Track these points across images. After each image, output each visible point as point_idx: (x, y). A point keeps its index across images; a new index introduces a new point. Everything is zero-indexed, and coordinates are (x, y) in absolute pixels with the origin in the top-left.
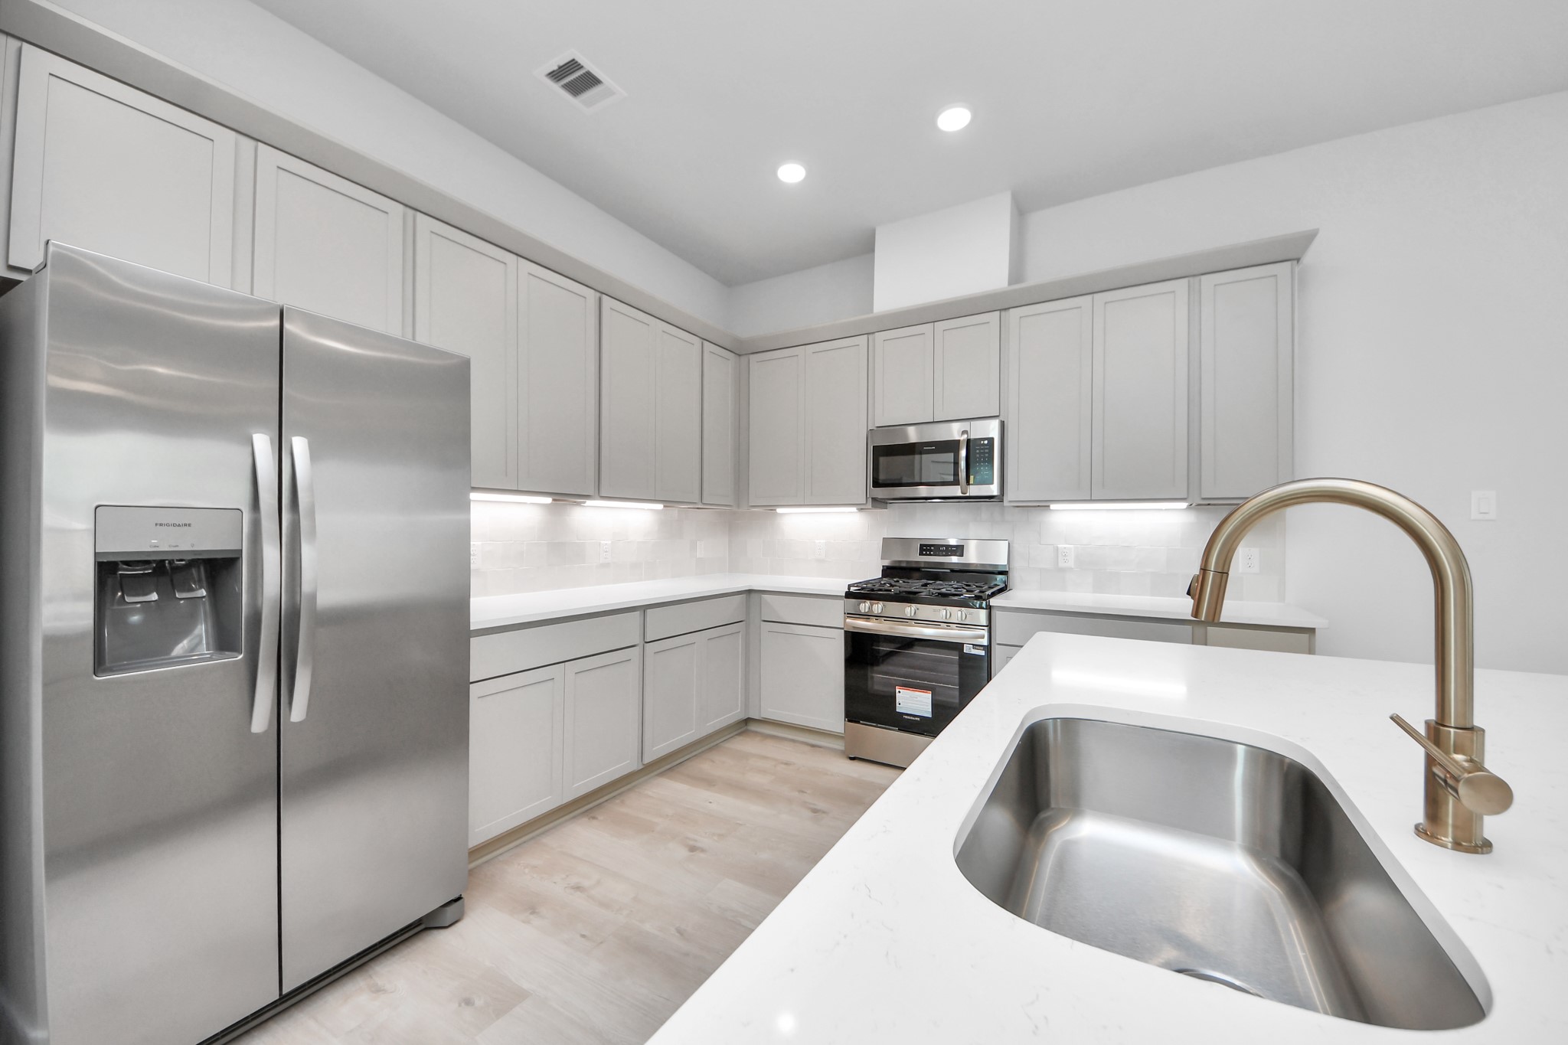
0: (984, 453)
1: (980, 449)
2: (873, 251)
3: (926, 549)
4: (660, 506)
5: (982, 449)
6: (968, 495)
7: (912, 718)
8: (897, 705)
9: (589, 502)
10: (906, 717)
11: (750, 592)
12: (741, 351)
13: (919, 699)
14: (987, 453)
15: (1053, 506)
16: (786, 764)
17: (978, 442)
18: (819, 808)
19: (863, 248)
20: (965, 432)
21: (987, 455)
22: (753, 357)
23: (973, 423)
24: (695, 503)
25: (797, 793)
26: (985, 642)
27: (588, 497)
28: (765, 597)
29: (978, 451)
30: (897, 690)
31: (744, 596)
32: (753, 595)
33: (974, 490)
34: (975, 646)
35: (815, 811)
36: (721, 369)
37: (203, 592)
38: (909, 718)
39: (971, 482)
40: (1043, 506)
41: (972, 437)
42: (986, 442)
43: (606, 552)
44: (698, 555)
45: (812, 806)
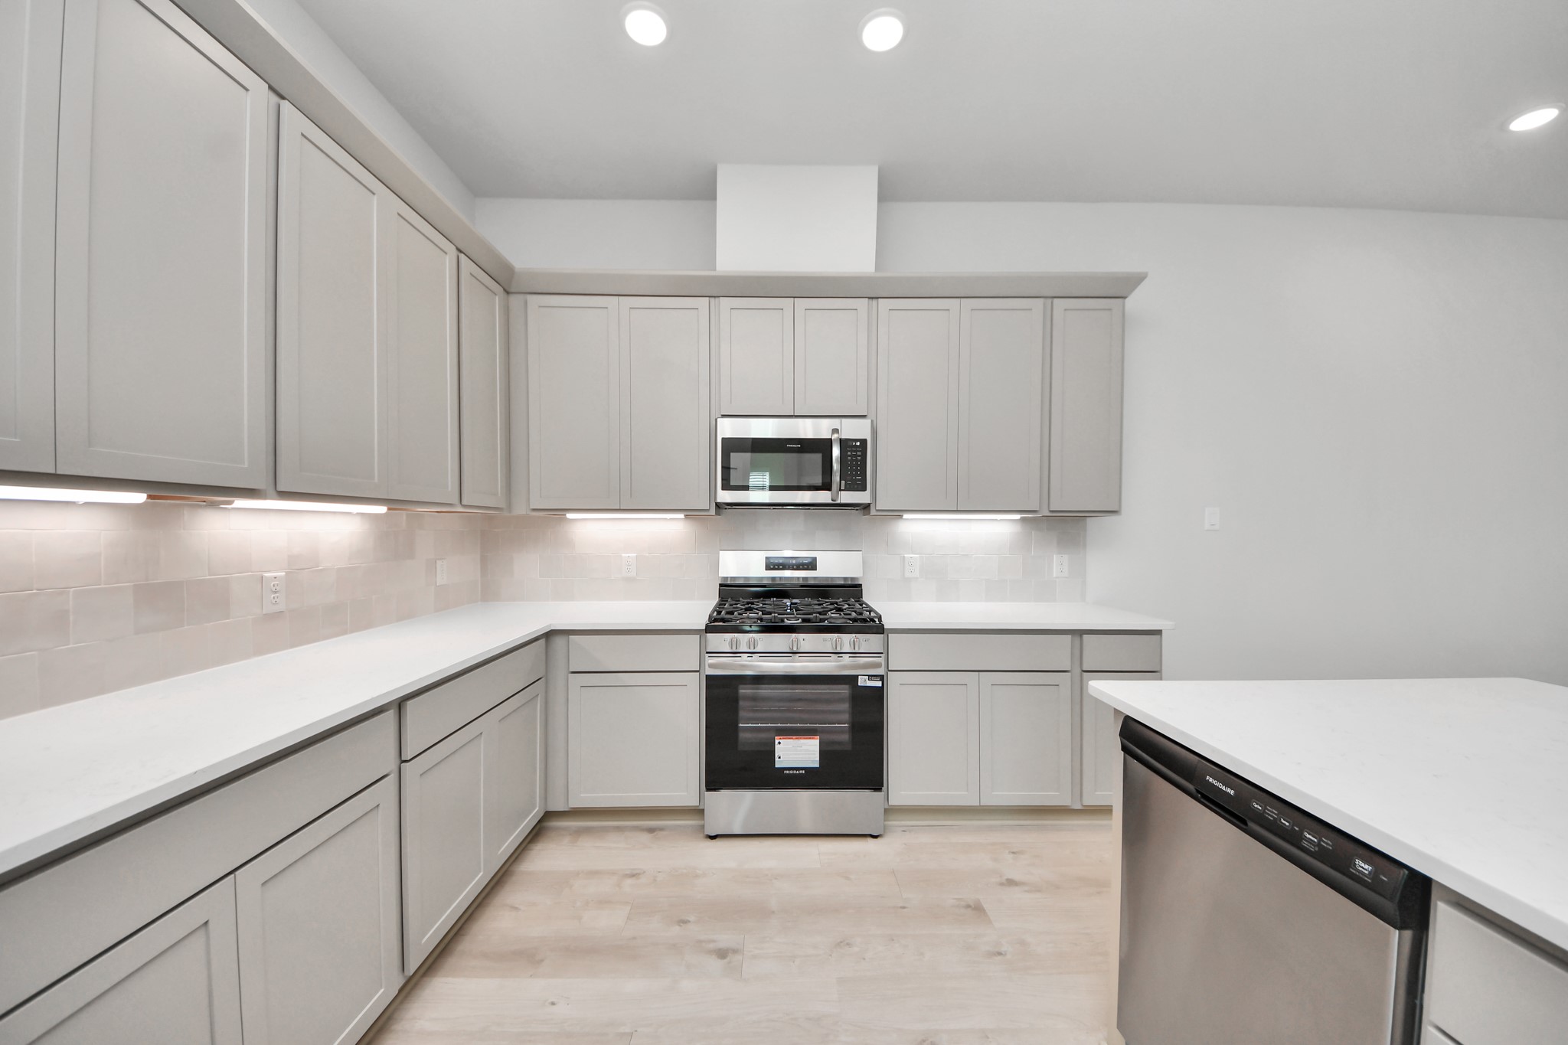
0: (856, 456)
1: (851, 451)
2: (714, 197)
3: (773, 562)
4: (382, 509)
5: (855, 451)
6: (838, 502)
7: (795, 772)
8: (777, 759)
9: (240, 502)
10: (788, 772)
11: (549, 635)
13: (804, 747)
14: (859, 456)
15: (906, 516)
16: (633, 876)
17: (850, 443)
18: (722, 945)
19: (700, 190)
20: (835, 431)
21: (859, 458)
22: (532, 299)
23: (844, 420)
24: (450, 505)
25: (677, 927)
26: (881, 671)
27: (250, 492)
28: (576, 637)
29: (849, 453)
30: (777, 742)
31: (543, 641)
32: (559, 642)
33: (846, 497)
34: (871, 677)
35: (722, 954)
38: (791, 772)
39: (845, 487)
40: (897, 514)
41: (843, 437)
42: (858, 444)
43: (276, 592)
44: (441, 579)
45: (711, 946)
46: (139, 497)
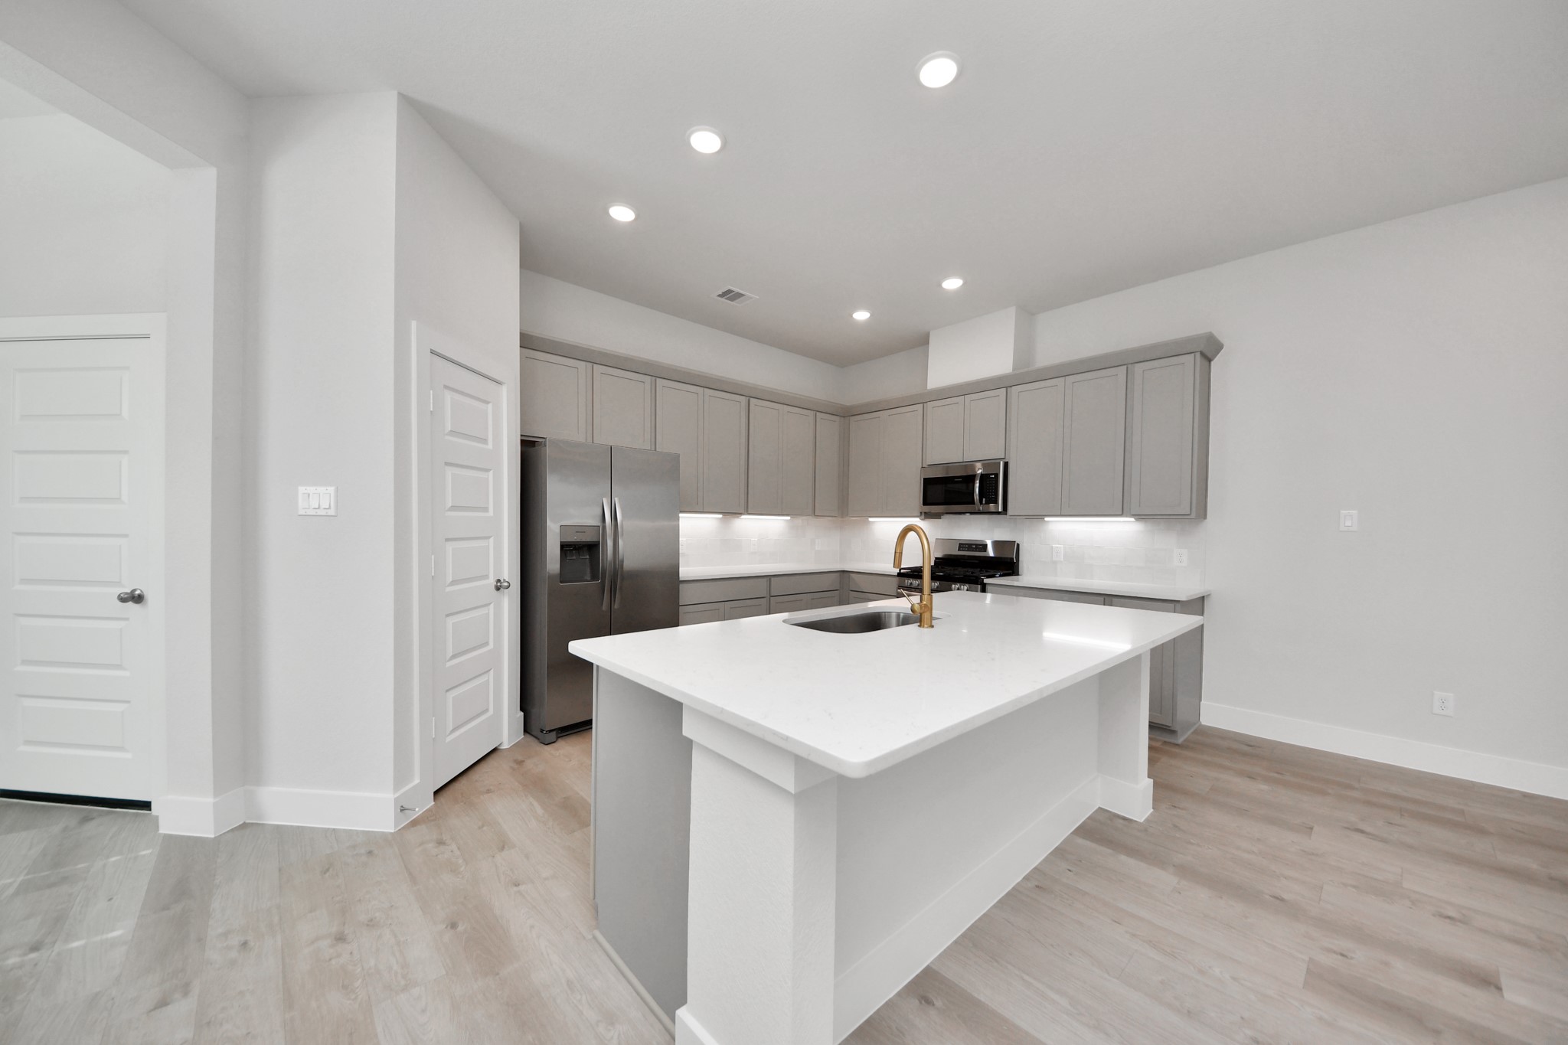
0: (992, 484)
1: (989, 480)
2: (928, 343)
3: (963, 546)
4: (788, 518)
5: (991, 481)
6: (980, 511)
9: (743, 517)
11: (843, 572)
12: (846, 414)
14: (994, 483)
15: (1048, 520)
17: (988, 476)
19: (922, 341)
20: (978, 469)
21: (994, 485)
22: (852, 419)
23: (985, 462)
24: (810, 513)
27: (741, 514)
28: (852, 575)
29: (987, 482)
31: (838, 574)
32: (846, 575)
33: (983, 508)
36: (829, 428)
37: (588, 557)
39: (984, 502)
40: (1041, 519)
41: (984, 472)
42: (994, 476)
44: (817, 549)
46: (720, 516)
